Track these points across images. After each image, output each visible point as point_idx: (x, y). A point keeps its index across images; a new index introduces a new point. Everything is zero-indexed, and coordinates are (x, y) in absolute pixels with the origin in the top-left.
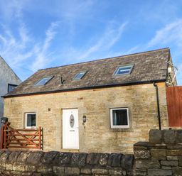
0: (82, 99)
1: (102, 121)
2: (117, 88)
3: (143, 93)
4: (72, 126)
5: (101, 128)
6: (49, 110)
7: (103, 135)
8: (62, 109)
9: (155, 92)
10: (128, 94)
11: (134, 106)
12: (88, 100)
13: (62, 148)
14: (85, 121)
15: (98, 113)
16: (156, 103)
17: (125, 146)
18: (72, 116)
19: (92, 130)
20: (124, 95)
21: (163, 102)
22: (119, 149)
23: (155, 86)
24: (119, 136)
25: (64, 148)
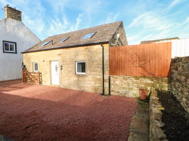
0: (60, 55)
1: (70, 69)
2: (80, 48)
3: (95, 51)
4: (57, 71)
5: (70, 73)
6: (44, 61)
7: (71, 78)
8: (50, 61)
9: (102, 51)
10: (85, 52)
11: (89, 60)
12: (63, 56)
13: (51, 84)
14: (62, 69)
15: (69, 64)
16: (102, 59)
17: (83, 85)
18: (56, 65)
19: (65, 75)
20: (83, 53)
21: (107, 58)
22: (80, 87)
23: (102, 46)
24: (80, 80)
25: (53, 84)
